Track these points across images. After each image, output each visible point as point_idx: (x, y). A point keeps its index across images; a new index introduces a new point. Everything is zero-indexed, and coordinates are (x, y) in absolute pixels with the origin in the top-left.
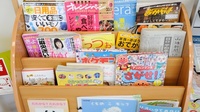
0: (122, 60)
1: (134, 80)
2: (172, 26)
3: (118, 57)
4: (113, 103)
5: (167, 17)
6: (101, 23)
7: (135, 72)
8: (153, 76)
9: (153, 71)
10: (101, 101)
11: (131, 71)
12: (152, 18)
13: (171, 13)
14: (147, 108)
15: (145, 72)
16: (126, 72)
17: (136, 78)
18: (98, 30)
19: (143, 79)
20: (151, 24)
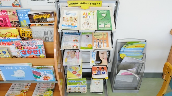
0: (18, 44)
1: (28, 55)
2: (49, 25)
3: (15, 42)
4: (18, 68)
5: (48, 19)
6: (11, 22)
7: (27, 50)
8: (38, 52)
9: (37, 50)
10: (11, 66)
11: (24, 50)
12: (39, 20)
13: (49, 17)
14: (35, 70)
15: (33, 50)
16: (21, 50)
17: (28, 53)
18: (11, 27)
19: (33, 54)
20: (37, 24)
